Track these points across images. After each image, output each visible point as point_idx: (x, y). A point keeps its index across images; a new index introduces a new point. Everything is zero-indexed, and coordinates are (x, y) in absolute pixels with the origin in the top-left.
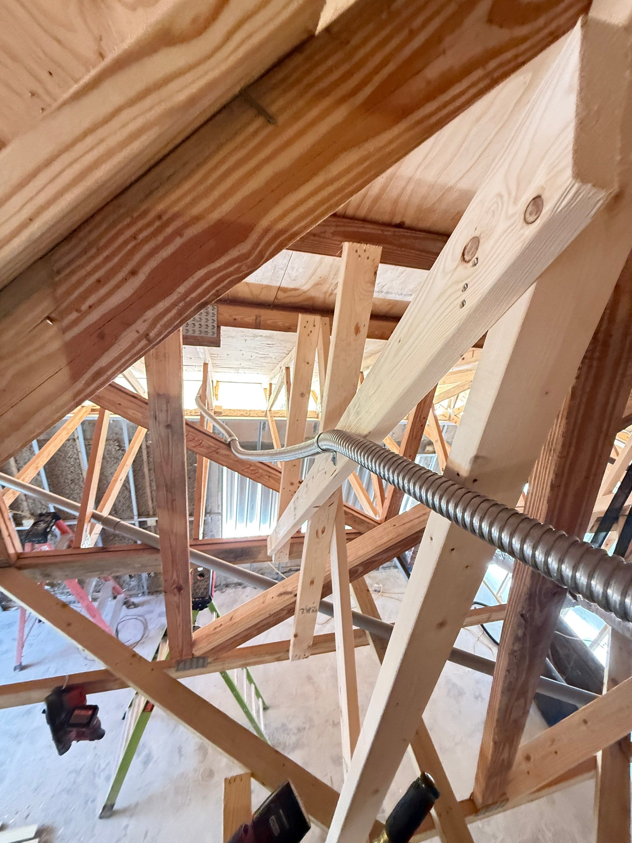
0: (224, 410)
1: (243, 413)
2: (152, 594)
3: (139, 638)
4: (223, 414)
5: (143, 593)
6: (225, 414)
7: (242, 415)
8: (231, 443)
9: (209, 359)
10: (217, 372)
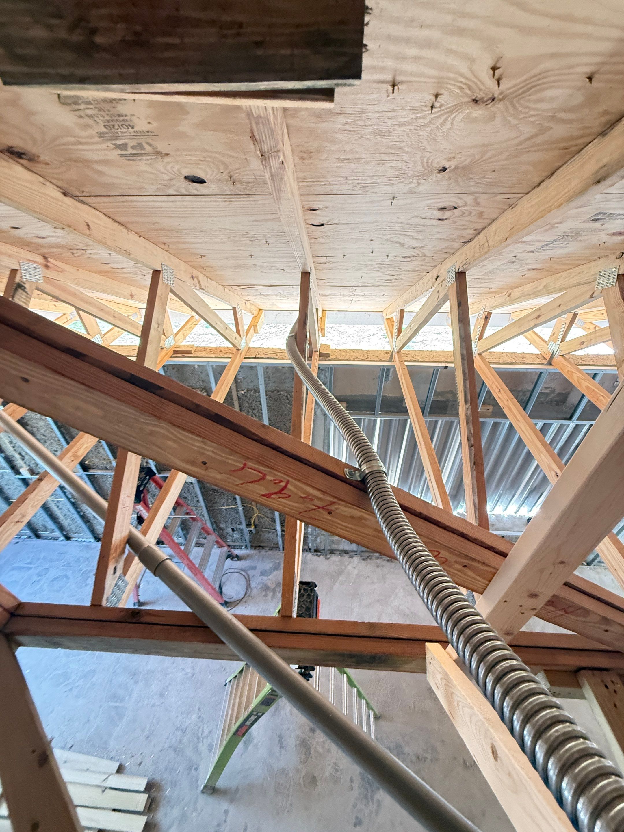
0: (333, 351)
1: (357, 355)
2: (255, 549)
3: (241, 595)
4: (331, 357)
5: (246, 546)
6: (334, 357)
7: (357, 359)
9: (311, 267)
10: (323, 295)
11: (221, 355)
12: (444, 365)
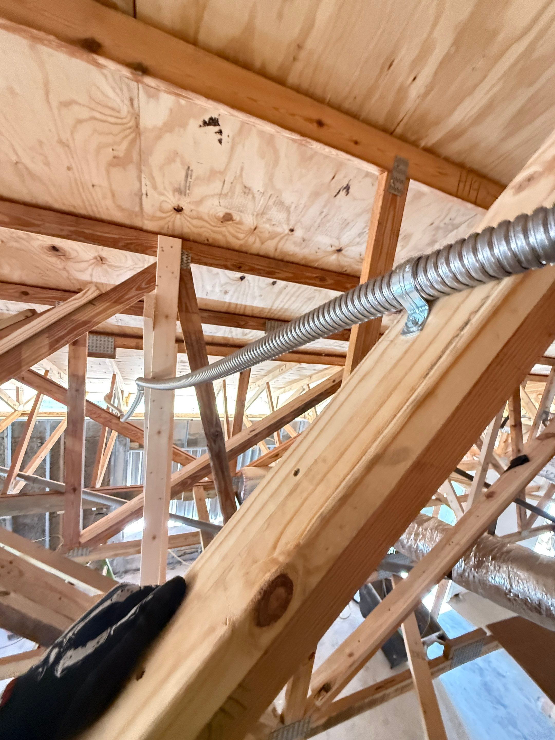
8: (121, 417)
9: (117, 372)
10: (127, 384)
11: (58, 415)
12: (191, 419)
